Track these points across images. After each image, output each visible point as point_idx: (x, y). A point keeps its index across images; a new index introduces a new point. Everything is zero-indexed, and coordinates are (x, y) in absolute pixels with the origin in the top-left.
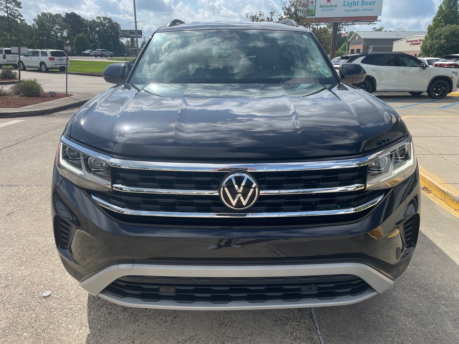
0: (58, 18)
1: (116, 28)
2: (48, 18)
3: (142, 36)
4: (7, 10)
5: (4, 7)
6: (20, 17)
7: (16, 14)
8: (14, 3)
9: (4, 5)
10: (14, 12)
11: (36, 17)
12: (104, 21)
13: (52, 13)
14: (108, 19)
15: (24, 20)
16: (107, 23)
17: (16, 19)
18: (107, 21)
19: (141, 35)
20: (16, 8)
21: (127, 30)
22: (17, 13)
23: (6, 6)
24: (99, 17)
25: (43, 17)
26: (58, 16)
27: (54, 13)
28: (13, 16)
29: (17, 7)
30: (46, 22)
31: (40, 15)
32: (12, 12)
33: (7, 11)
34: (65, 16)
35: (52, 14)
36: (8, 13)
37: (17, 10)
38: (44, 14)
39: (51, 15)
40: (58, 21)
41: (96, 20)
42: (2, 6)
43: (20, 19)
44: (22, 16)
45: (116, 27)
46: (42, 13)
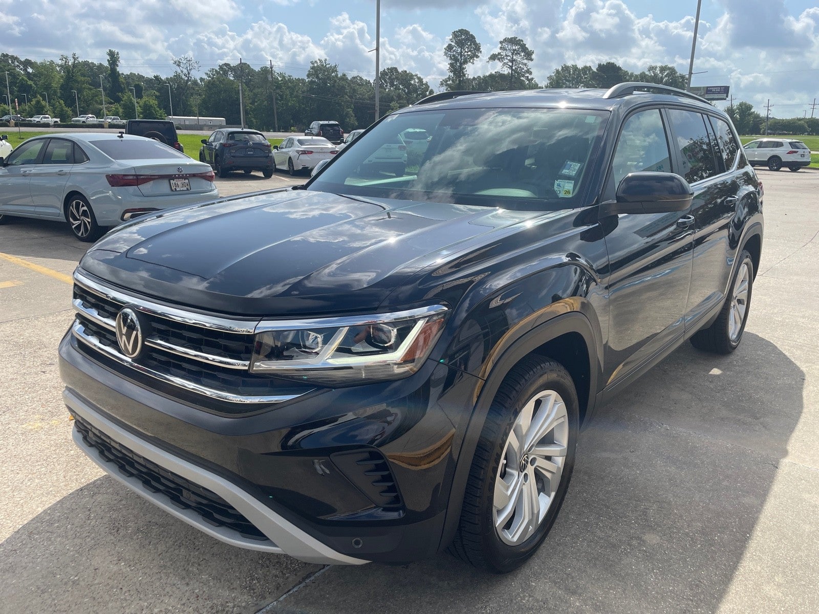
0: (585, 74)
1: (680, 84)
2: (570, 75)
3: (727, 97)
4: (513, 64)
5: (509, 60)
6: (527, 75)
7: (523, 71)
8: (522, 54)
9: (509, 58)
10: (520, 67)
11: (553, 73)
12: (660, 72)
13: (578, 66)
14: (669, 68)
15: (532, 79)
16: (666, 76)
17: (522, 78)
18: (665, 74)
19: (725, 95)
20: (525, 61)
21: (701, 87)
22: (525, 69)
23: (512, 58)
24: (653, 68)
25: (563, 72)
26: (587, 69)
27: (580, 66)
28: (518, 73)
29: (526, 59)
30: (567, 81)
31: (560, 70)
32: (518, 67)
33: (512, 67)
34: (597, 69)
35: (577, 68)
36: (512, 70)
37: (525, 64)
38: (566, 68)
39: (575, 68)
40: (585, 78)
41: (647, 73)
42: (507, 59)
43: (528, 77)
44: (531, 73)
45: (680, 82)
46: (562, 67)
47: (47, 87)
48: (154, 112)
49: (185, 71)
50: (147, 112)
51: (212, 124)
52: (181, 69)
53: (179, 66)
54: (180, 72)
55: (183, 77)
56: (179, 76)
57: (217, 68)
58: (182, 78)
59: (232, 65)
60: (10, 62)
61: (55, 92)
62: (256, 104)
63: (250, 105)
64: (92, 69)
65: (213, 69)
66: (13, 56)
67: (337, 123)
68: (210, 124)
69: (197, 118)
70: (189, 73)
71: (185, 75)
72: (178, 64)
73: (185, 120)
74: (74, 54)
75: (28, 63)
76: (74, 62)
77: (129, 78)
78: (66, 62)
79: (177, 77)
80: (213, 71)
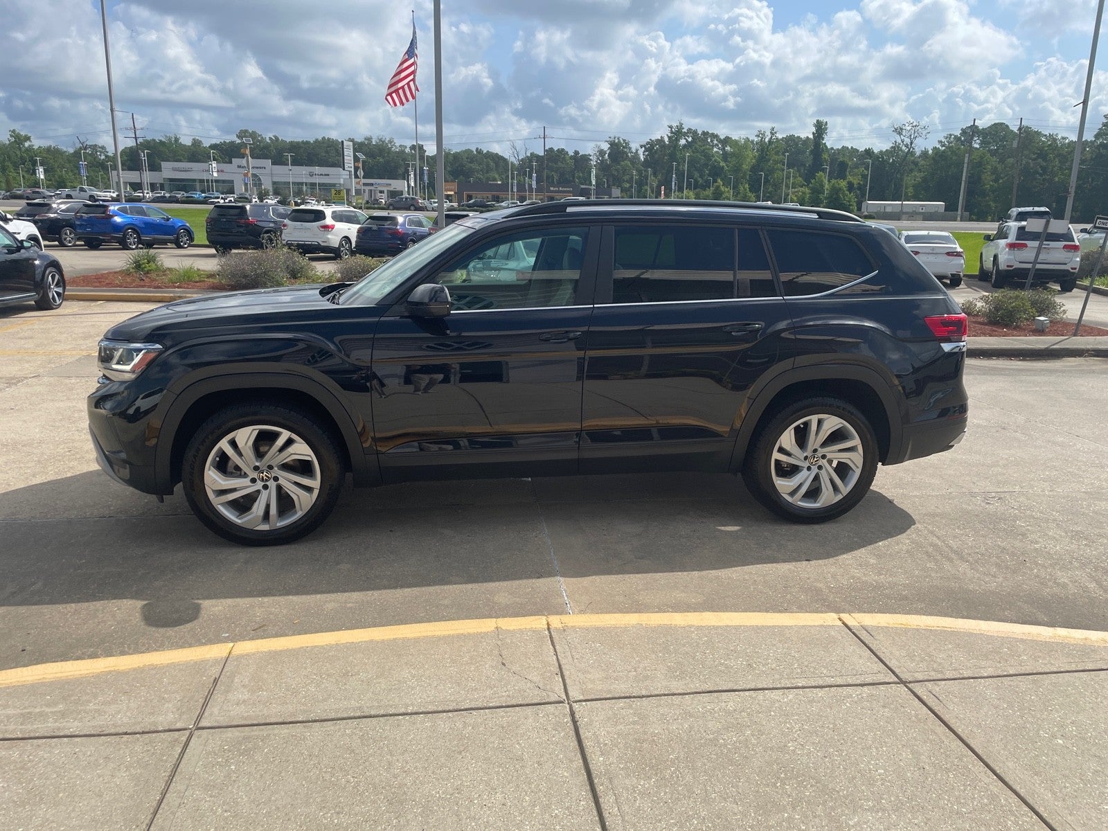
47: (737, 169)
48: (842, 197)
49: (907, 141)
50: (834, 197)
51: (923, 211)
52: (902, 137)
53: (900, 134)
54: (900, 142)
55: (904, 148)
56: (898, 147)
57: (958, 133)
58: (901, 150)
59: (981, 128)
60: (709, 141)
61: (745, 174)
62: (1001, 181)
63: (991, 183)
64: (797, 144)
65: (951, 135)
66: (713, 134)
67: (1048, 210)
68: (921, 211)
69: (901, 202)
70: (911, 143)
71: (906, 146)
72: (899, 131)
73: (885, 206)
74: (773, 129)
75: (727, 141)
76: (772, 137)
77: (839, 153)
78: (762, 138)
79: (895, 149)
80: (950, 137)
